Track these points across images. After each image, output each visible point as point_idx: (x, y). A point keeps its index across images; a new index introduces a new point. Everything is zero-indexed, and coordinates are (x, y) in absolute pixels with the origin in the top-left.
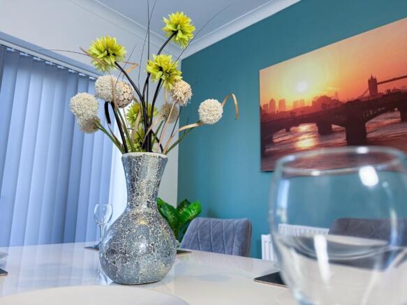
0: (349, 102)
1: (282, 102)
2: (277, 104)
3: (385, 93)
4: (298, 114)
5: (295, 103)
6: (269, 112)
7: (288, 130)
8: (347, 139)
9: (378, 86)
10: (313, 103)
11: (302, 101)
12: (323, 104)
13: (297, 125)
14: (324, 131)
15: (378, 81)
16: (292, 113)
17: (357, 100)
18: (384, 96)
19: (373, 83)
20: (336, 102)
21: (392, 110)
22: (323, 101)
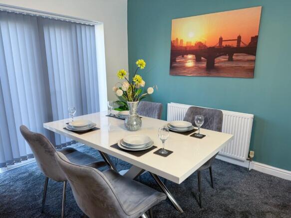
0: (210, 47)
1: (182, 41)
2: (179, 41)
3: (225, 46)
4: (188, 49)
5: (187, 43)
6: (175, 45)
7: (183, 57)
8: (207, 65)
10: (195, 44)
11: (191, 42)
12: (199, 46)
13: (187, 54)
14: (198, 60)
15: (223, 40)
16: (186, 48)
17: (214, 47)
18: (224, 47)
19: (221, 40)
20: (205, 46)
21: (226, 55)
22: (200, 44)
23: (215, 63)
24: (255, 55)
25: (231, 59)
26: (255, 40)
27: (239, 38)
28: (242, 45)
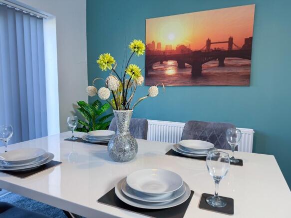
0: (196, 52)
1: (159, 44)
3: (213, 49)
4: (168, 54)
5: (166, 46)
6: (151, 49)
7: (162, 63)
8: (192, 72)
9: (211, 45)
10: (177, 48)
11: (171, 46)
12: (182, 50)
13: (167, 61)
14: (180, 66)
15: (211, 42)
16: (164, 52)
17: (200, 51)
18: (213, 51)
19: (209, 42)
20: (189, 50)
21: (216, 60)
22: (182, 48)
23: (202, 69)
24: (250, 59)
25: (221, 65)
26: (249, 41)
27: (231, 39)
28: (234, 47)
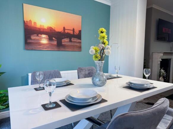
1: (35, 23)
4: (41, 30)
5: (41, 25)
7: (38, 35)
8: (57, 43)
9: (66, 30)
10: (47, 28)
11: (43, 26)
12: (50, 30)
13: (41, 34)
14: (50, 39)
16: (39, 29)
18: (66, 33)
19: (64, 28)
20: (54, 30)
21: (68, 38)
22: (50, 29)
23: (62, 42)
24: (81, 39)
25: (70, 41)
28: (75, 33)
